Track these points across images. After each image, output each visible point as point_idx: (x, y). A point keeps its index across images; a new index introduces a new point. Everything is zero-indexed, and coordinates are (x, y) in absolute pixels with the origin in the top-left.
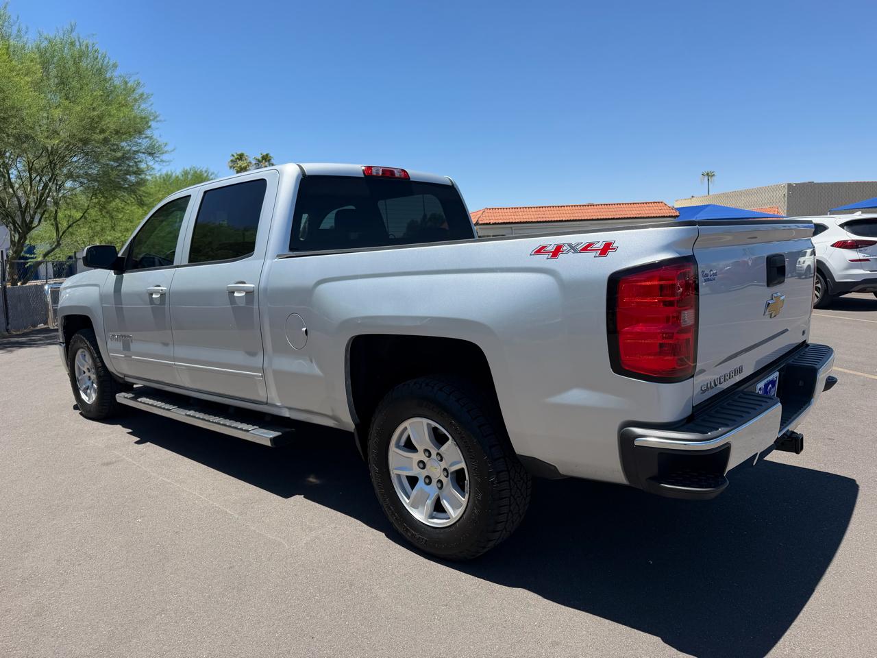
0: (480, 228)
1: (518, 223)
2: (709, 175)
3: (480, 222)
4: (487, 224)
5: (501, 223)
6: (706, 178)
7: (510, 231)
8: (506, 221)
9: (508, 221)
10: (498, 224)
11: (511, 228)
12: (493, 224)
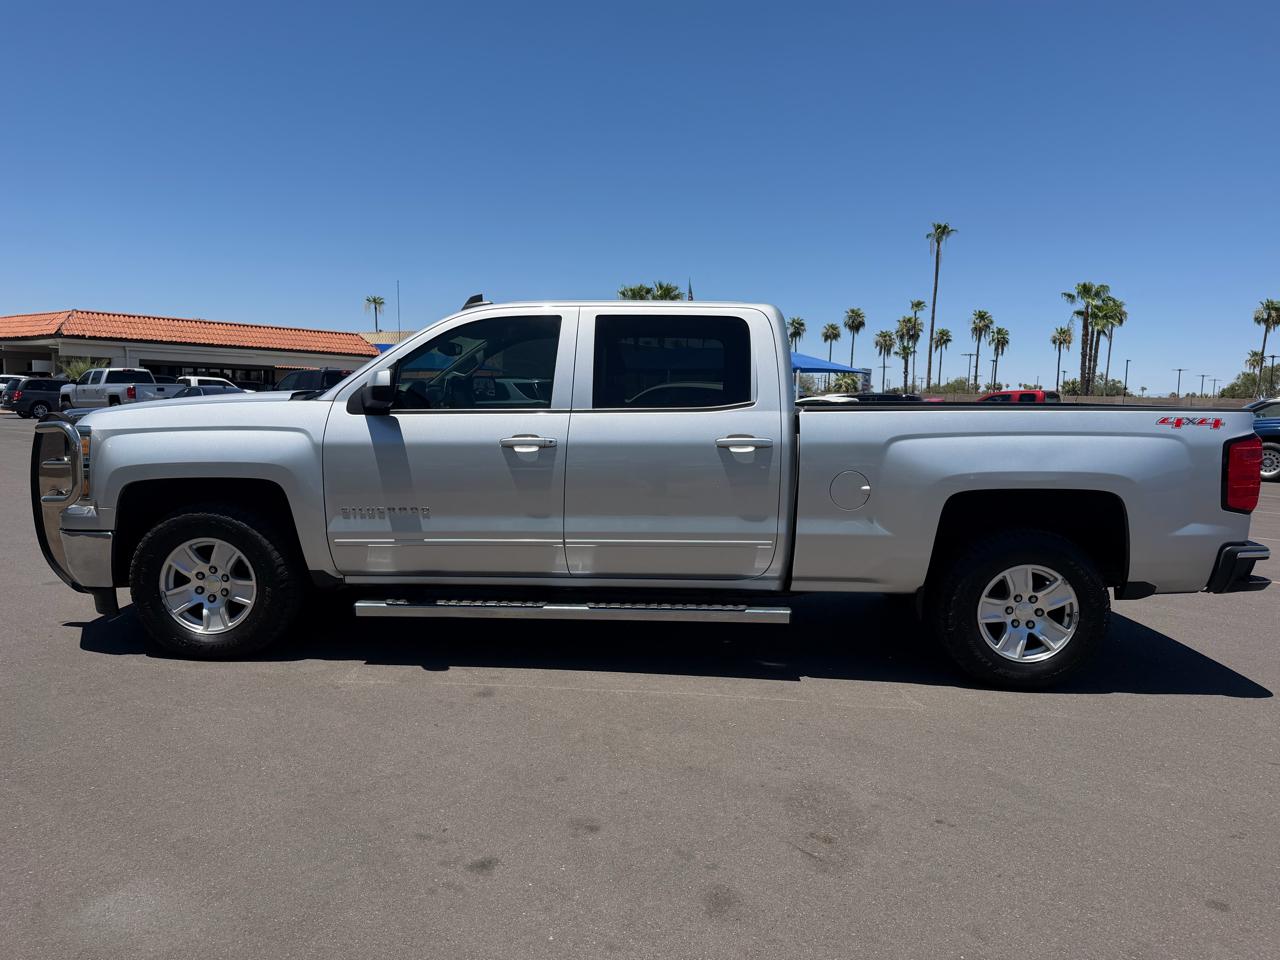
0: (63, 343)
1: (136, 341)
2: (377, 302)
3: (66, 333)
4: (78, 337)
5: (106, 339)
6: (373, 306)
7: (120, 353)
8: (114, 336)
9: (119, 336)
10: (100, 338)
11: (124, 347)
12: (90, 338)
